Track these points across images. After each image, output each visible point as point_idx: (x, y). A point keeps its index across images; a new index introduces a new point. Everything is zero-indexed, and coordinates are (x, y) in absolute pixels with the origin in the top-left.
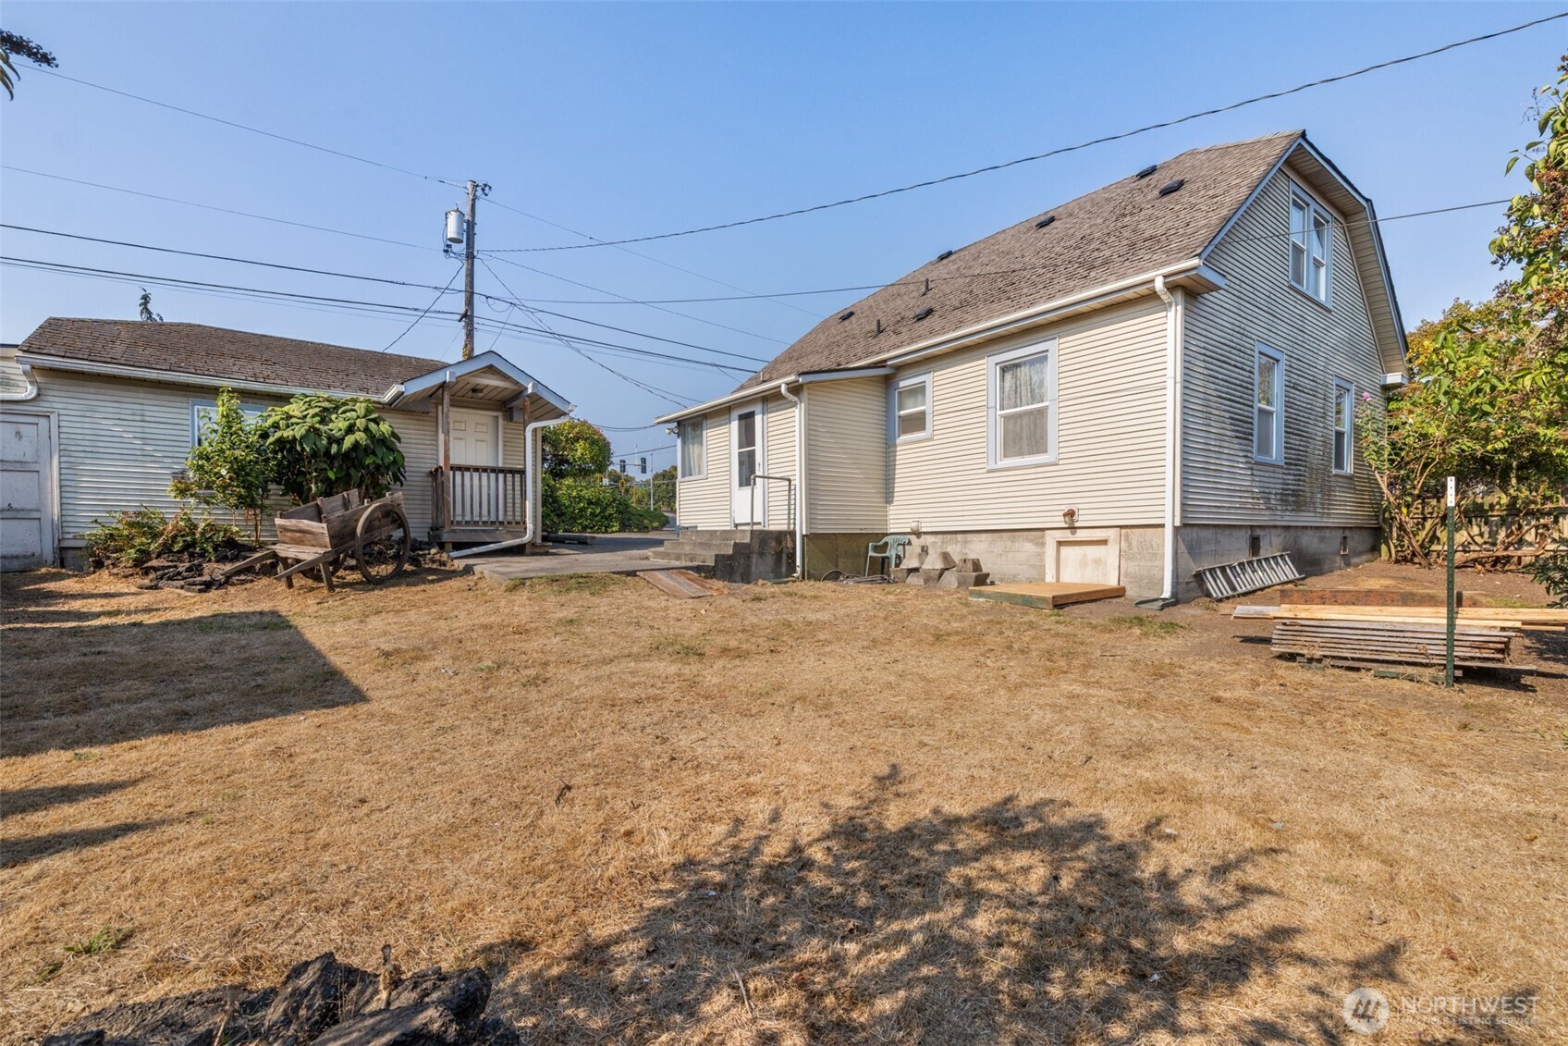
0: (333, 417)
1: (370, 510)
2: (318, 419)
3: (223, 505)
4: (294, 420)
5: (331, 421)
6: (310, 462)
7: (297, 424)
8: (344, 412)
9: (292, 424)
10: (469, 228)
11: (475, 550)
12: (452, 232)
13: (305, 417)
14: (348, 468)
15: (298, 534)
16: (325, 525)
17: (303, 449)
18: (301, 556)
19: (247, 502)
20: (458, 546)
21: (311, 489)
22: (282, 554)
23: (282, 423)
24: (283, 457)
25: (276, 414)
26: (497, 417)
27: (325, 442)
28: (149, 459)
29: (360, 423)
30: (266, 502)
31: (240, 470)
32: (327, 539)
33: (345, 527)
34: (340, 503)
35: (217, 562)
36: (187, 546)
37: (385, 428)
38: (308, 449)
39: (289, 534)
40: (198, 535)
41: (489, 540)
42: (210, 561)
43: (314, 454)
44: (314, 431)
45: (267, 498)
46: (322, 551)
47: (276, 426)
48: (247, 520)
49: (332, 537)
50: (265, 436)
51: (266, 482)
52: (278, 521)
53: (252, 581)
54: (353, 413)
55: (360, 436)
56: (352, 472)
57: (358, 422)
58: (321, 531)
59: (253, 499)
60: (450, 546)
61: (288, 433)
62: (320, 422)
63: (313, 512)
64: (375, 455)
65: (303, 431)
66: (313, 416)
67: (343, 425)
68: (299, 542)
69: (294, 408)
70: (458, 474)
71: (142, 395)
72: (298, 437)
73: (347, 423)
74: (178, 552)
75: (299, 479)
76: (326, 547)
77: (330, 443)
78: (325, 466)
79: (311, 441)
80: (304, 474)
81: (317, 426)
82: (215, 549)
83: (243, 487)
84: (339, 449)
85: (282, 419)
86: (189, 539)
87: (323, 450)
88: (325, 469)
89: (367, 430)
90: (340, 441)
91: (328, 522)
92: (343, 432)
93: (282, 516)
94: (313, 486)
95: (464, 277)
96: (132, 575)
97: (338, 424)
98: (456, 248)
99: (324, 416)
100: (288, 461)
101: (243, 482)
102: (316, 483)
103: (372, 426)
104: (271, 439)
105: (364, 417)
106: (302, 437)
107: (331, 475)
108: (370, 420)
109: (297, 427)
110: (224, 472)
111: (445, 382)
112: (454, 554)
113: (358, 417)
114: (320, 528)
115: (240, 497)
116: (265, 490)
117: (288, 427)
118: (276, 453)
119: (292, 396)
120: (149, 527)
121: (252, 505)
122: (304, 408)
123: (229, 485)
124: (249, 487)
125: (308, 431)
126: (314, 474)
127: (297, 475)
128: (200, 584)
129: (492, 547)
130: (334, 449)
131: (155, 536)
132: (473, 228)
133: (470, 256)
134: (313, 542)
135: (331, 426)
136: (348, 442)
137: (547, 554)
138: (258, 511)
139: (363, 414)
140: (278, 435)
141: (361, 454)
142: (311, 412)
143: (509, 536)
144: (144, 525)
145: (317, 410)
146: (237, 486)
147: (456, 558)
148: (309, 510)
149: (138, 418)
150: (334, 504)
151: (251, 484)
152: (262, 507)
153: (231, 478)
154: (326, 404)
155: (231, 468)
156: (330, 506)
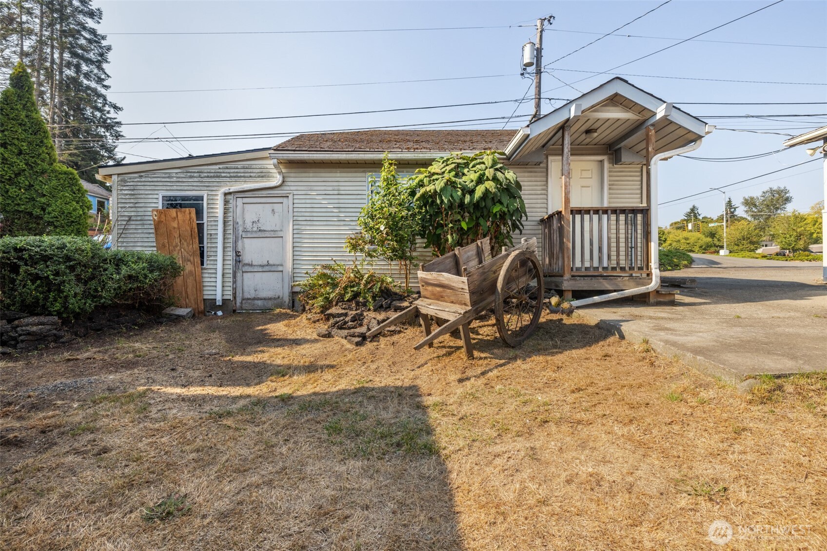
0: (466, 171)
1: (510, 259)
2: (453, 173)
3: (382, 257)
4: (435, 177)
5: (464, 174)
6: (447, 215)
7: (437, 180)
8: (473, 166)
9: (434, 180)
10: (538, 53)
11: (597, 299)
12: (527, 60)
13: (443, 173)
14: (477, 218)
15: (438, 289)
16: (465, 279)
17: (442, 201)
18: (443, 315)
19: (399, 255)
20: (578, 294)
21: (447, 240)
22: (424, 311)
23: (426, 181)
24: (427, 211)
25: (420, 175)
26: (601, 162)
27: (459, 193)
28: (342, 223)
29: (489, 173)
30: (414, 254)
31: (394, 226)
32: (467, 296)
33: (485, 280)
34: (474, 252)
35: (375, 311)
36: (356, 295)
37: (510, 175)
38: (446, 201)
39: (430, 288)
40: (362, 286)
41: (610, 288)
42: (369, 310)
43: (451, 206)
44: (451, 184)
45: (415, 250)
46: (462, 310)
47: (421, 184)
48: (401, 269)
49: (472, 293)
50: (413, 193)
51: (414, 236)
52: (421, 274)
53: (400, 332)
54: (483, 165)
55: (490, 185)
56: (481, 221)
57: (487, 172)
58: (461, 286)
59: (404, 252)
60: (570, 295)
61: (430, 188)
62: (455, 176)
63: (449, 262)
64: (501, 203)
65: (442, 184)
66: (450, 172)
67: (474, 176)
68: (439, 298)
69: (435, 168)
70: (578, 217)
71: (338, 175)
72: (438, 191)
73: (478, 174)
74: (348, 300)
75: (439, 231)
76: (465, 304)
77: (464, 195)
78: (459, 217)
79: (449, 194)
80: (442, 226)
81: (454, 179)
82: (374, 298)
83: (396, 241)
84: (471, 200)
85: (426, 177)
86: (355, 289)
87: (458, 201)
88: (459, 221)
89: (495, 179)
90: (472, 192)
91: (469, 275)
92: (474, 183)
93: (424, 269)
94: (449, 237)
95: (534, 89)
96: (318, 320)
97: (470, 177)
98: (529, 69)
99: (459, 170)
100: (431, 215)
101: (396, 236)
102: (452, 234)
103: (499, 175)
104: (418, 195)
105: (491, 167)
106: (441, 190)
107: (464, 226)
108: (497, 170)
109: (437, 182)
110: (382, 228)
111: (568, 120)
112: (576, 303)
113: (487, 168)
114: (460, 282)
115: (394, 250)
116: (413, 242)
117: (430, 183)
118: (421, 208)
119: (434, 160)
120: (332, 279)
121: (403, 257)
122: (443, 166)
123: (386, 239)
124: (400, 240)
125: (446, 184)
126: (451, 225)
127: (436, 228)
128: (359, 336)
129: (614, 295)
130: (467, 199)
131: (335, 285)
132: (541, 52)
133: (539, 72)
134: (453, 298)
135: (464, 178)
136: (479, 191)
137: (673, 303)
138: (408, 262)
139: (490, 165)
140: (422, 190)
141: (489, 203)
142: (448, 168)
143: (632, 284)
144: (329, 277)
145: (453, 166)
146: (391, 240)
147: (578, 308)
148: (448, 261)
149: (336, 192)
150: (470, 254)
151: (402, 238)
152: (411, 258)
153: (387, 234)
154: (460, 161)
155: (387, 224)
156: (466, 256)
